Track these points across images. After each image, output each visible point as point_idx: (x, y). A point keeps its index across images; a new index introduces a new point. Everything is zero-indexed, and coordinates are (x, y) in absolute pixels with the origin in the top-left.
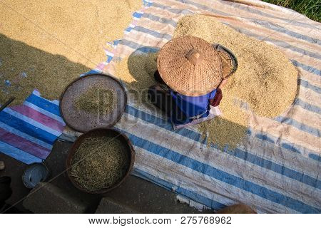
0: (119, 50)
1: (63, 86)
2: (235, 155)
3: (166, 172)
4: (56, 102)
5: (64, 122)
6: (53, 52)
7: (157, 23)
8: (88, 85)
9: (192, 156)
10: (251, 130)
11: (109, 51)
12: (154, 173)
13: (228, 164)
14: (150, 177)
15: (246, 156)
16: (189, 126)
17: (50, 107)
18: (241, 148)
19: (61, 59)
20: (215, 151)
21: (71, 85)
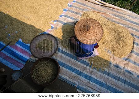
0: (56, 25)
1: (32, 38)
2: (104, 73)
3: (73, 78)
4: (29, 45)
5: (31, 53)
6: (29, 24)
7: (73, 14)
9: (85, 72)
10: (112, 63)
11: (52, 24)
12: (67, 78)
13: (100, 77)
14: (66, 80)
15: (109, 74)
16: (84, 59)
17: (26, 46)
18: (107, 70)
19: (32, 26)
20: (95, 71)
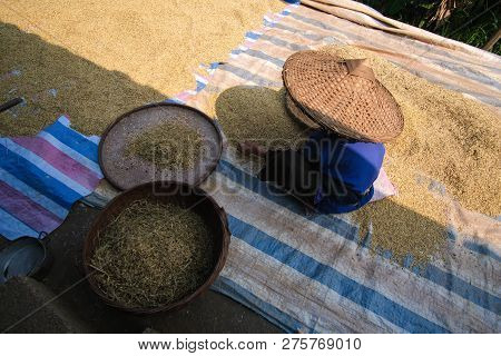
2: (427, 276)
3: (287, 293)
4: (95, 139)
5: (100, 173)
7: (283, 49)
8: (156, 119)
9: (341, 267)
10: (455, 231)
11: (202, 76)
12: (261, 292)
14: (251, 300)
15: (449, 282)
17: (82, 146)
18: (439, 264)
20: (386, 264)
21: (127, 115)
